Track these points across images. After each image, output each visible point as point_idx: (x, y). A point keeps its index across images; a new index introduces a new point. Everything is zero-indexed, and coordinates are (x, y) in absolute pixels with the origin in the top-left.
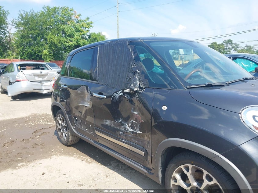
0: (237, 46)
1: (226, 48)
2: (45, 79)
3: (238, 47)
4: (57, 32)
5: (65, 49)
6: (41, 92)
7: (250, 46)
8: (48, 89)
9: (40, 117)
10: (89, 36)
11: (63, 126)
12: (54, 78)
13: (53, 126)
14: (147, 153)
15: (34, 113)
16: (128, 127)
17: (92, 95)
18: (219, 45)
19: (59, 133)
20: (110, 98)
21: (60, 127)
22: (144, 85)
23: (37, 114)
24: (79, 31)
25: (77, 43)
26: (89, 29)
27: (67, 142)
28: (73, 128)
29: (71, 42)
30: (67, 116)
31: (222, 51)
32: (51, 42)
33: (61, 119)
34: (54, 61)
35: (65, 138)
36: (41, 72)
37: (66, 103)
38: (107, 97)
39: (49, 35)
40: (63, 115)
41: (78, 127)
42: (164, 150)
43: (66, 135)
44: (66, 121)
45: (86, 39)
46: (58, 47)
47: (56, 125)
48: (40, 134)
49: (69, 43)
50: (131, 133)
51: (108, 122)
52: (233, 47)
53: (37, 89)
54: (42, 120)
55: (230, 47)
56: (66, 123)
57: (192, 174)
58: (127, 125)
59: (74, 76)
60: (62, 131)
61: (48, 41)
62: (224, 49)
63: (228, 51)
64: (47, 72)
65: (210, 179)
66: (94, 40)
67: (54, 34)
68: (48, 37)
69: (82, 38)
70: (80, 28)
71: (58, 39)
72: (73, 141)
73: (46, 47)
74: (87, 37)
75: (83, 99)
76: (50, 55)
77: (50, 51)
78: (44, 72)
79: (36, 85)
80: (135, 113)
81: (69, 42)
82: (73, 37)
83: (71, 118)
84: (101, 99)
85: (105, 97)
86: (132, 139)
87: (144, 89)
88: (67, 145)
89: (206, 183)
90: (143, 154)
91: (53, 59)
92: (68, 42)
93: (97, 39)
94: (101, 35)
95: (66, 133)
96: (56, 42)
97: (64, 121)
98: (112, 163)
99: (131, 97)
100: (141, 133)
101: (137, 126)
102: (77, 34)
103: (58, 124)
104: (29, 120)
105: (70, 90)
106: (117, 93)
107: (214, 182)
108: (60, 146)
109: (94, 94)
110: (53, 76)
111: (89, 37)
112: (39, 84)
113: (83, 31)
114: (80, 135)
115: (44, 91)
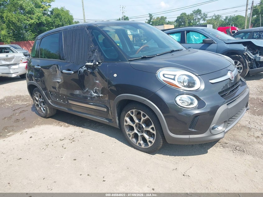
0: (205, 16)
1: (196, 19)
2: (12, 62)
3: (207, 17)
4: (14, 9)
5: (25, 28)
6: (9, 76)
7: (218, 16)
8: (17, 72)
9: (15, 99)
10: (50, 11)
11: (40, 102)
12: (21, 61)
13: (30, 105)
14: (108, 109)
15: (8, 96)
16: (93, 93)
17: (62, 72)
18: (188, 16)
19: (38, 109)
20: (77, 73)
21: (38, 103)
22: (101, 60)
23: (11, 96)
24: (40, 7)
25: (38, 20)
26: (50, 4)
27: (46, 114)
28: (50, 101)
29: (32, 19)
30: (43, 92)
31: (192, 22)
32: (9, 21)
33: (38, 95)
34: (14, 42)
35: (44, 112)
36: (7, 56)
37: (41, 81)
38: (75, 72)
39: (4, 13)
40: (39, 91)
41: (54, 100)
42: (117, 103)
43: (44, 108)
44: (43, 96)
45: (48, 15)
46: (18, 26)
47: (34, 102)
48: (19, 112)
49: (30, 21)
50: (96, 97)
51: (77, 92)
52: (202, 18)
53: (6, 73)
54: (17, 101)
55: (200, 17)
56: (44, 98)
57: (135, 115)
58: (92, 92)
59: (44, 58)
60: (40, 106)
61: (5, 19)
62: (194, 20)
63: (197, 22)
64: (14, 55)
65: (144, 116)
66: (58, 15)
67: (10, 11)
68: (5, 15)
69: (44, 14)
70: (40, 4)
71: (16, 17)
72: (51, 113)
73: (3, 27)
74: (49, 13)
75: (55, 76)
76: (10, 36)
77: (9, 31)
78: (10, 55)
79: (4, 69)
80: (97, 82)
81: (30, 19)
82: (33, 14)
83: (47, 94)
84: (70, 74)
85: (73, 72)
86: (97, 101)
87: (101, 64)
88: (46, 117)
89: (143, 119)
90: (105, 110)
91: (13, 39)
92: (28, 19)
93: (60, 15)
94: (64, 10)
95: (44, 107)
96: (14, 20)
97: (41, 97)
98: (85, 124)
99: (93, 70)
100: (102, 95)
101: (99, 91)
102: (37, 10)
103: (35, 101)
104: (5, 102)
105: (44, 70)
106: (82, 68)
107: (147, 117)
108: (40, 119)
109: (63, 71)
110: (20, 59)
111: (52, 12)
112: (7, 67)
113: (44, 7)
114: (56, 106)
115: (13, 74)
